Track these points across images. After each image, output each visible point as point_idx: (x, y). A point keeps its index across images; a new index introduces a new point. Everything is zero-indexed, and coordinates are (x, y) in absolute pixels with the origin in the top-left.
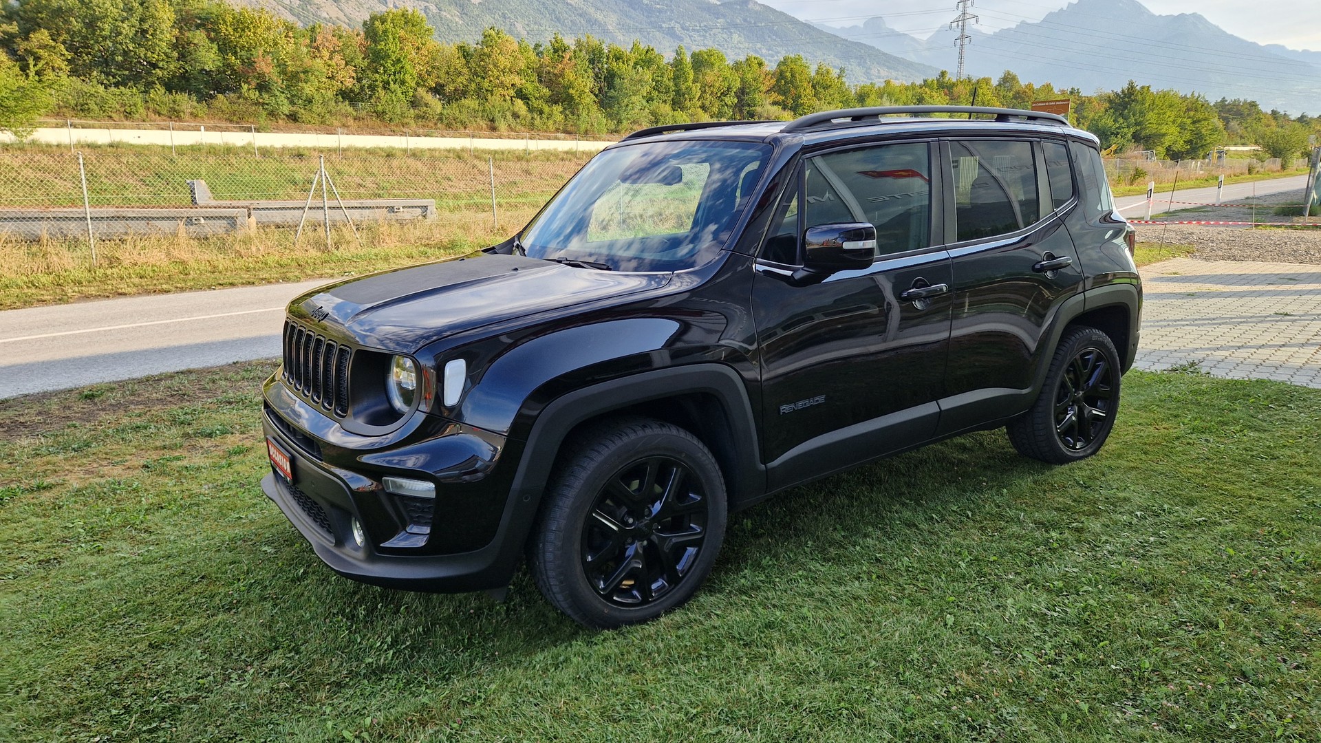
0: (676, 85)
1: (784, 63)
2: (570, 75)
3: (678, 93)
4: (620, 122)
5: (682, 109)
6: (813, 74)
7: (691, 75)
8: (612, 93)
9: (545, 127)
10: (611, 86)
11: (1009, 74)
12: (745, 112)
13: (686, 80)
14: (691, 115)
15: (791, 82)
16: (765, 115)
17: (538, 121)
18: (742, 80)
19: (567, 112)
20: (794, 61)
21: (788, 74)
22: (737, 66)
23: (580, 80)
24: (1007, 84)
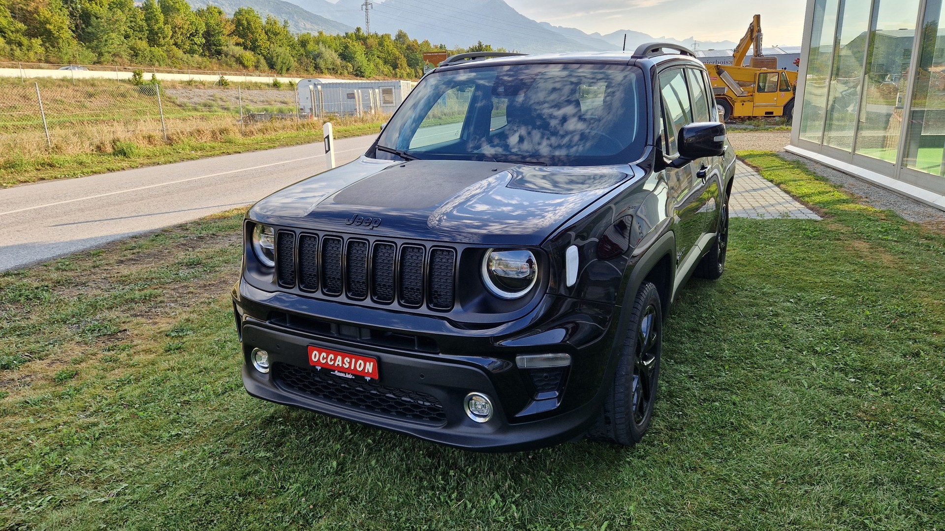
0: (148, 25)
1: (239, 12)
2: (45, 12)
3: (151, 31)
4: (101, 54)
5: (159, 45)
6: (264, 23)
7: (162, 18)
8: (90, 29)
9: (26, 58)
10: (88, 24)
11: (401, 32)
12: (213, 51)
13: (157, 21)
14: (167, 51)
15: (248, 29)
16: (231, 53)
17: (18, 52)
18: (206, 24)
19: (47, 45)
20: (249, 12)
21: (245, 22)
22: (200, 13)
23: (56, 17)
24: (401, 40)
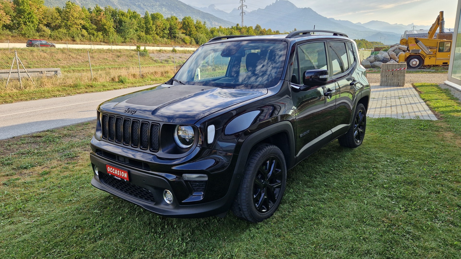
0: (146, 26)
1: (185, 19)
2: (104, 21)
3: (147, 28)
4: (125, 39)
5: (150, 34)
6: (195, 23)
7: (151, 22)
8: (122, 28)
9: (96, 40)
10: (121, 25)
11: (258, 25)
12: (172, 36)
13: (150, 24)
14: (153, 37)
15: (188, 26)
16: (180, 37)
17: (92, 38)
18: (170, 24)
19: (104, 34)
20: (188, 18)
21: (187, 23)
22: (168, 20)
23: (108, 23)
24: (258, 29)
